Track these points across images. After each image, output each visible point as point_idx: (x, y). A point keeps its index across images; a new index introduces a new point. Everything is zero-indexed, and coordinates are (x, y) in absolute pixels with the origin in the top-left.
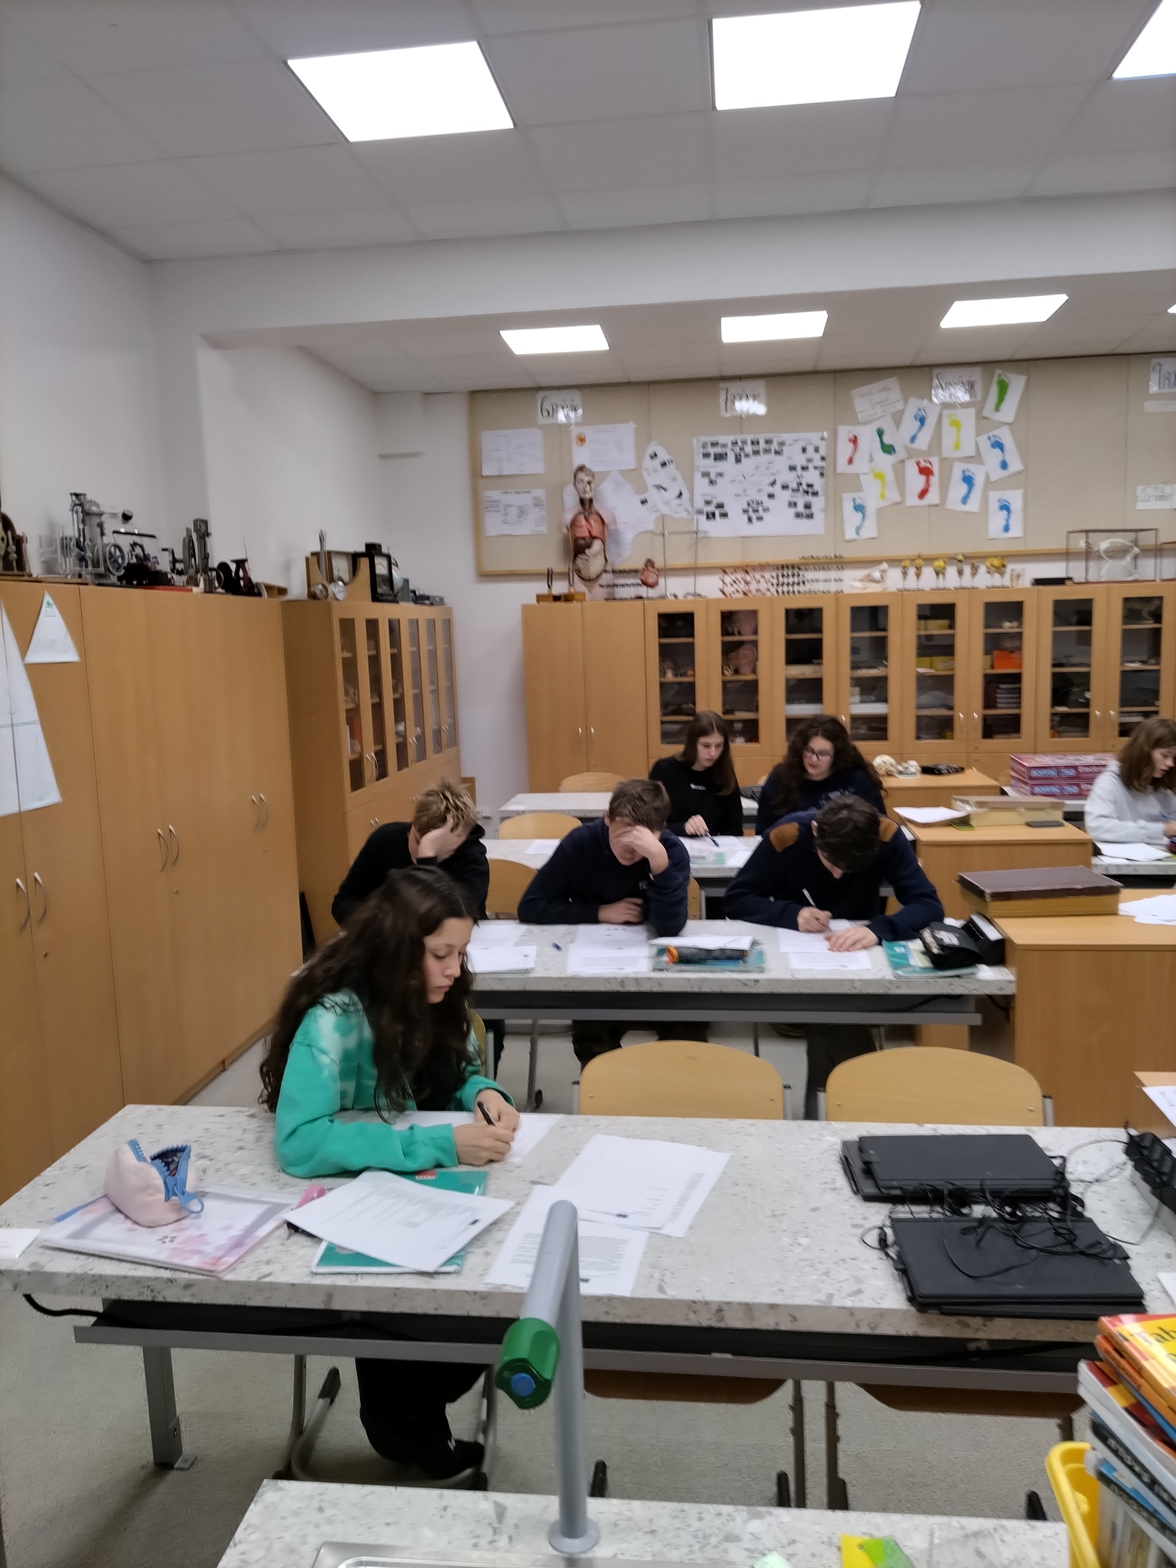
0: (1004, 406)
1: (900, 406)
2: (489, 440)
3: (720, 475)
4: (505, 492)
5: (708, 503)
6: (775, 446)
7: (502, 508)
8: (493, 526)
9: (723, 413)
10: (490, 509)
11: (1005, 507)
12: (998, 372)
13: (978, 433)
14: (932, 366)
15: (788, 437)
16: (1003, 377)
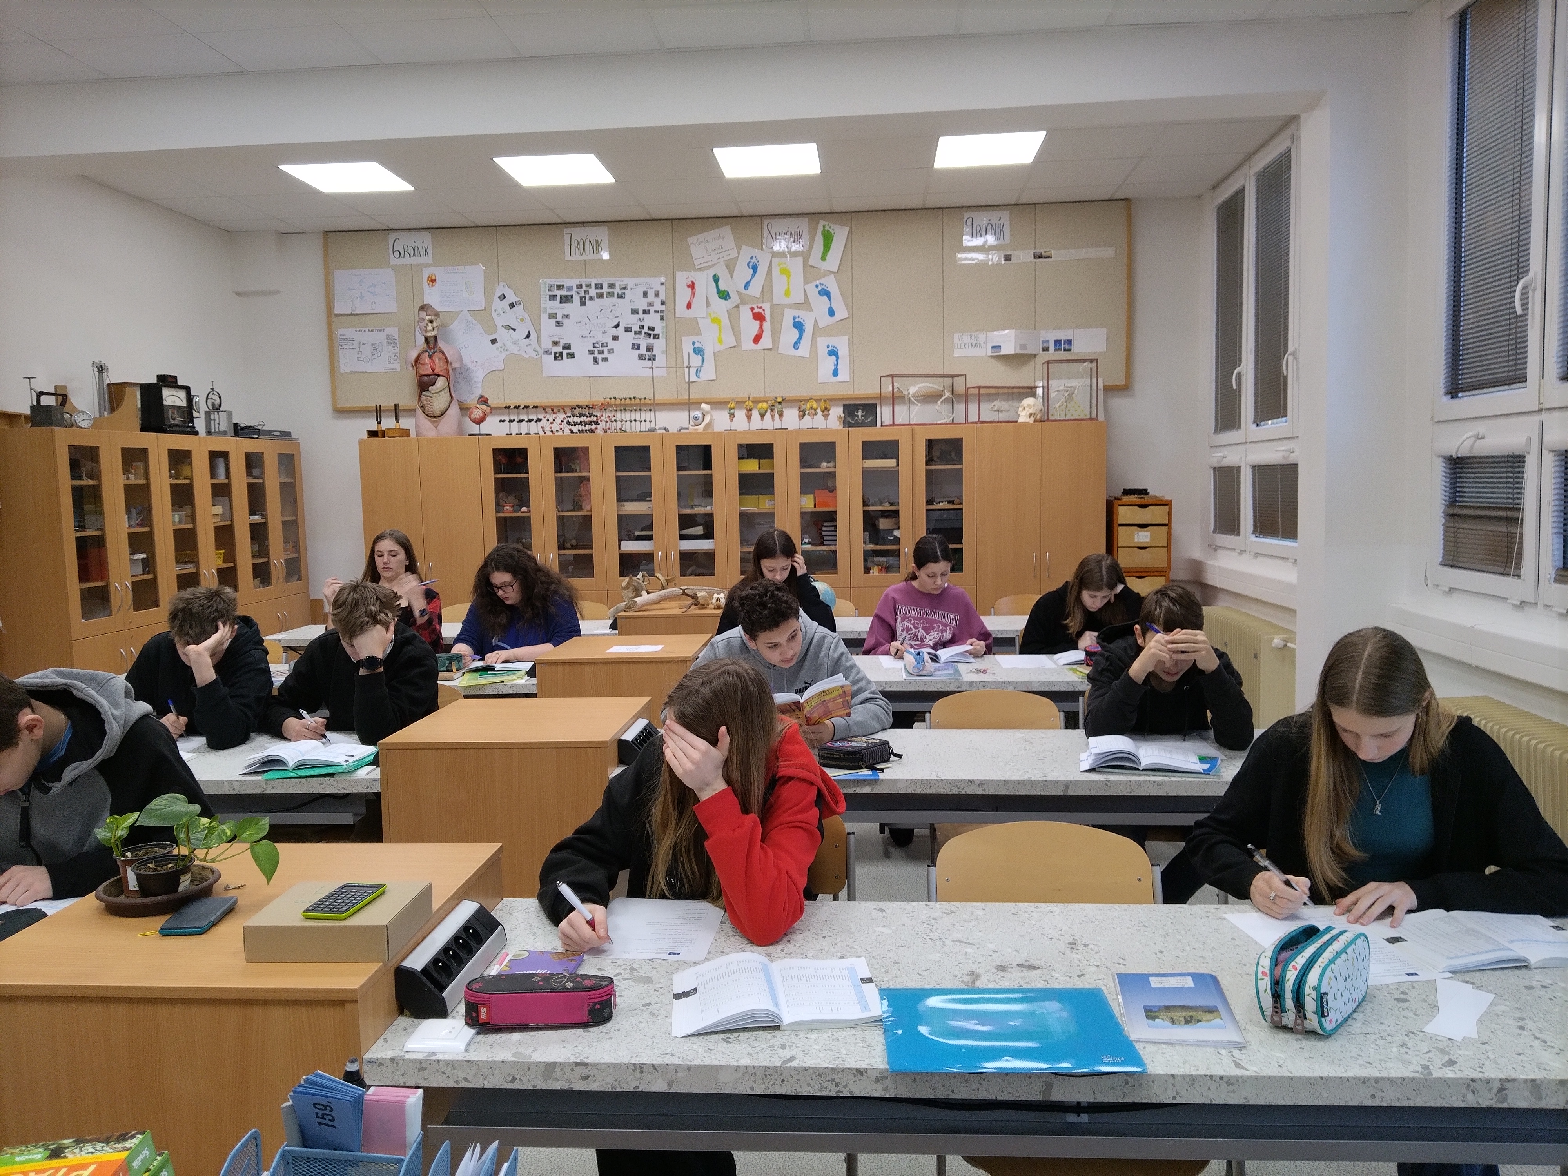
0: (829, 256)
1: (734, 254)
2: (343, 279)
3: (567, 316)
4: (360, 331)
5: (555, 343)
6: (617, 290)
7: (356, 346)
8: (348, 363)
9: (568, 257)
10: (344, 347)
11: (833, 353)
12: (822, 223)
13: (806, 282)
14: (762, 216)
15: (630, 282)
16: (827, 228)
